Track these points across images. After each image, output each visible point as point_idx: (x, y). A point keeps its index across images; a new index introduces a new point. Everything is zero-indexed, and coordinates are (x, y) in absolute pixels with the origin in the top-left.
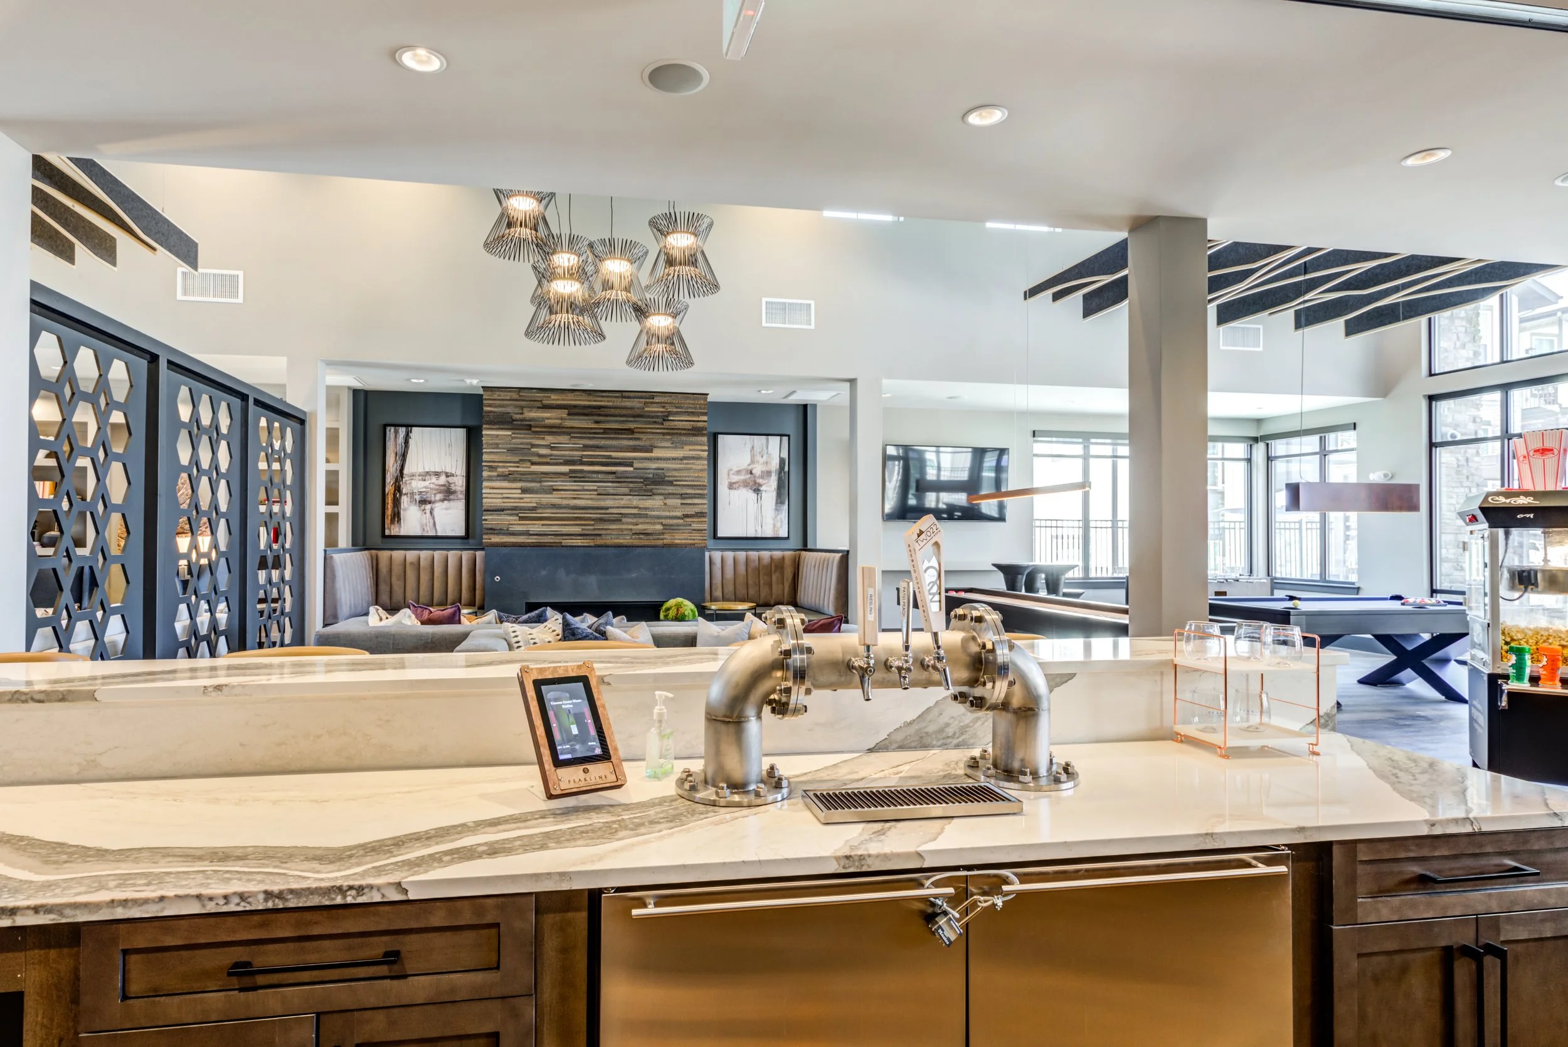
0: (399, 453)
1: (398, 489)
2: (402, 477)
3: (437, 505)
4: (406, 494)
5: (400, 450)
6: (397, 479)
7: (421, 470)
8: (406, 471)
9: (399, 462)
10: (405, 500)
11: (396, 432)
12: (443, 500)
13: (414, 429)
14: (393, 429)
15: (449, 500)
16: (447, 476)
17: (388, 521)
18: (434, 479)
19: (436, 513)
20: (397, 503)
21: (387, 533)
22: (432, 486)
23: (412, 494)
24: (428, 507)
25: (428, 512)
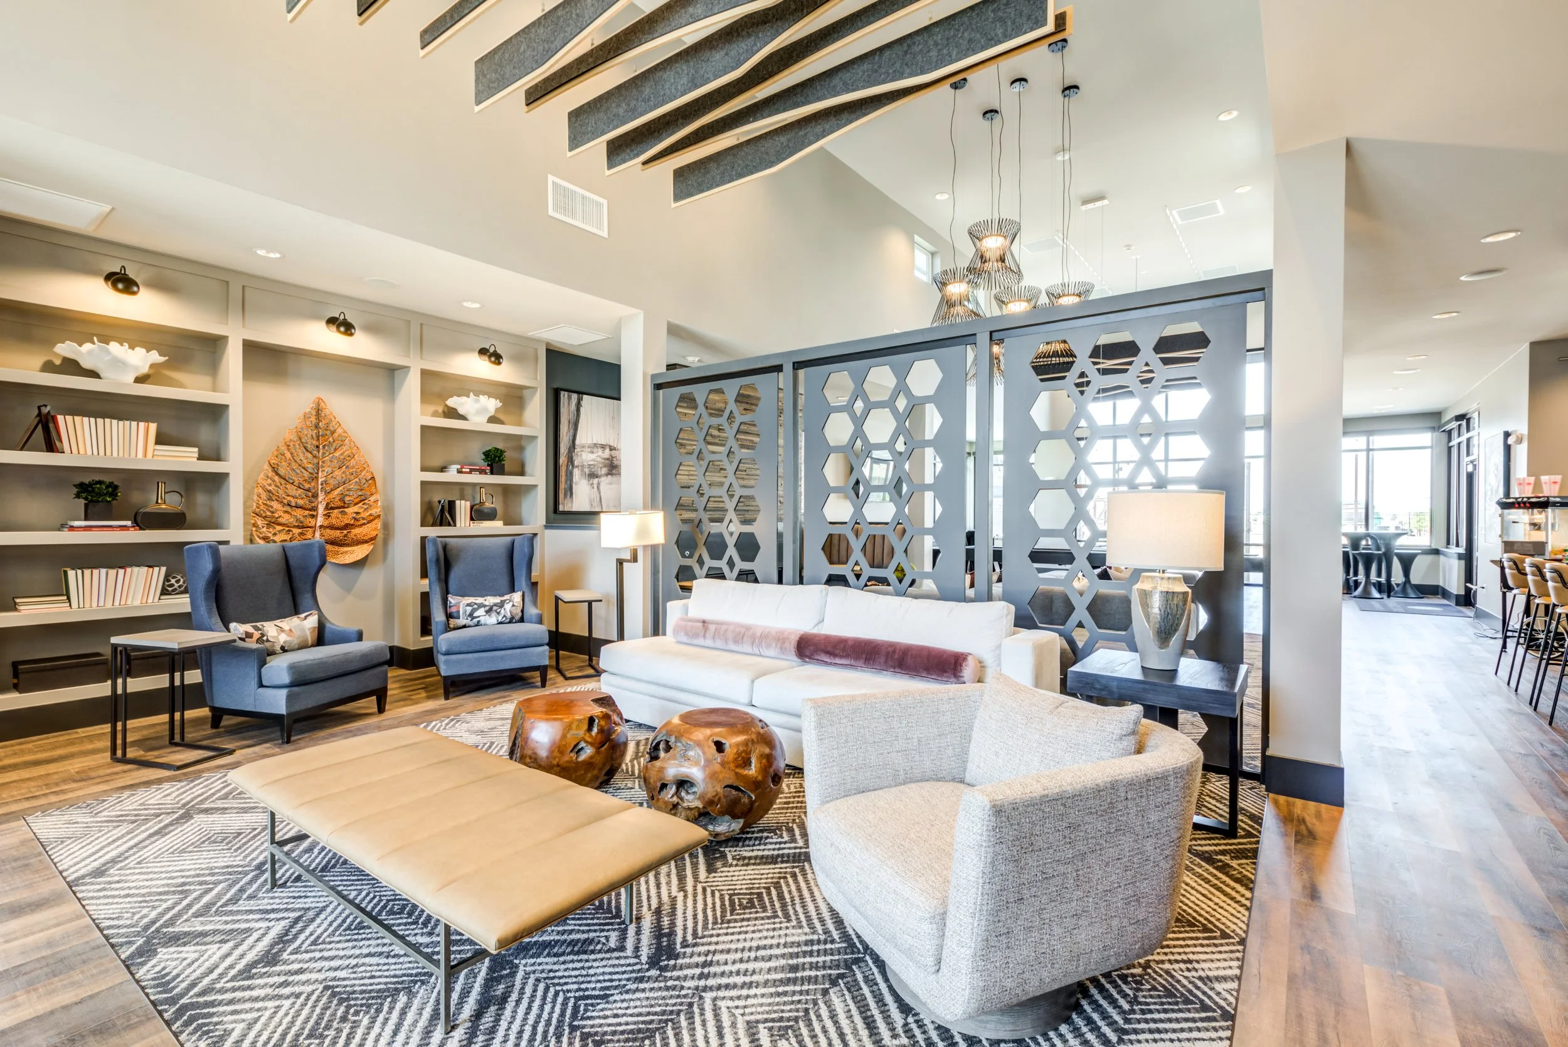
0: (572, 421)
1: (571, 460)
2: (574, 448)
3: (603, 479)
4: (577, 467)
5: (572, 417)
6: (569, 449)
7: (590, 442)
8: (577, 442)
9: (572, 431)
10: (576, 472)
11: (569, 398)
12: (607, 475)
13: (585, 396)
14: (566, 393)
15: (612, 474)
16: (611, 450)
17: (561, 495)
18: (600, 452)
19: (602, 487)
20: (570, 475)
21: (561, 508)
22: (599, 459)
23: (583, 466)
24: (596, 481)
25: (595, 486)
